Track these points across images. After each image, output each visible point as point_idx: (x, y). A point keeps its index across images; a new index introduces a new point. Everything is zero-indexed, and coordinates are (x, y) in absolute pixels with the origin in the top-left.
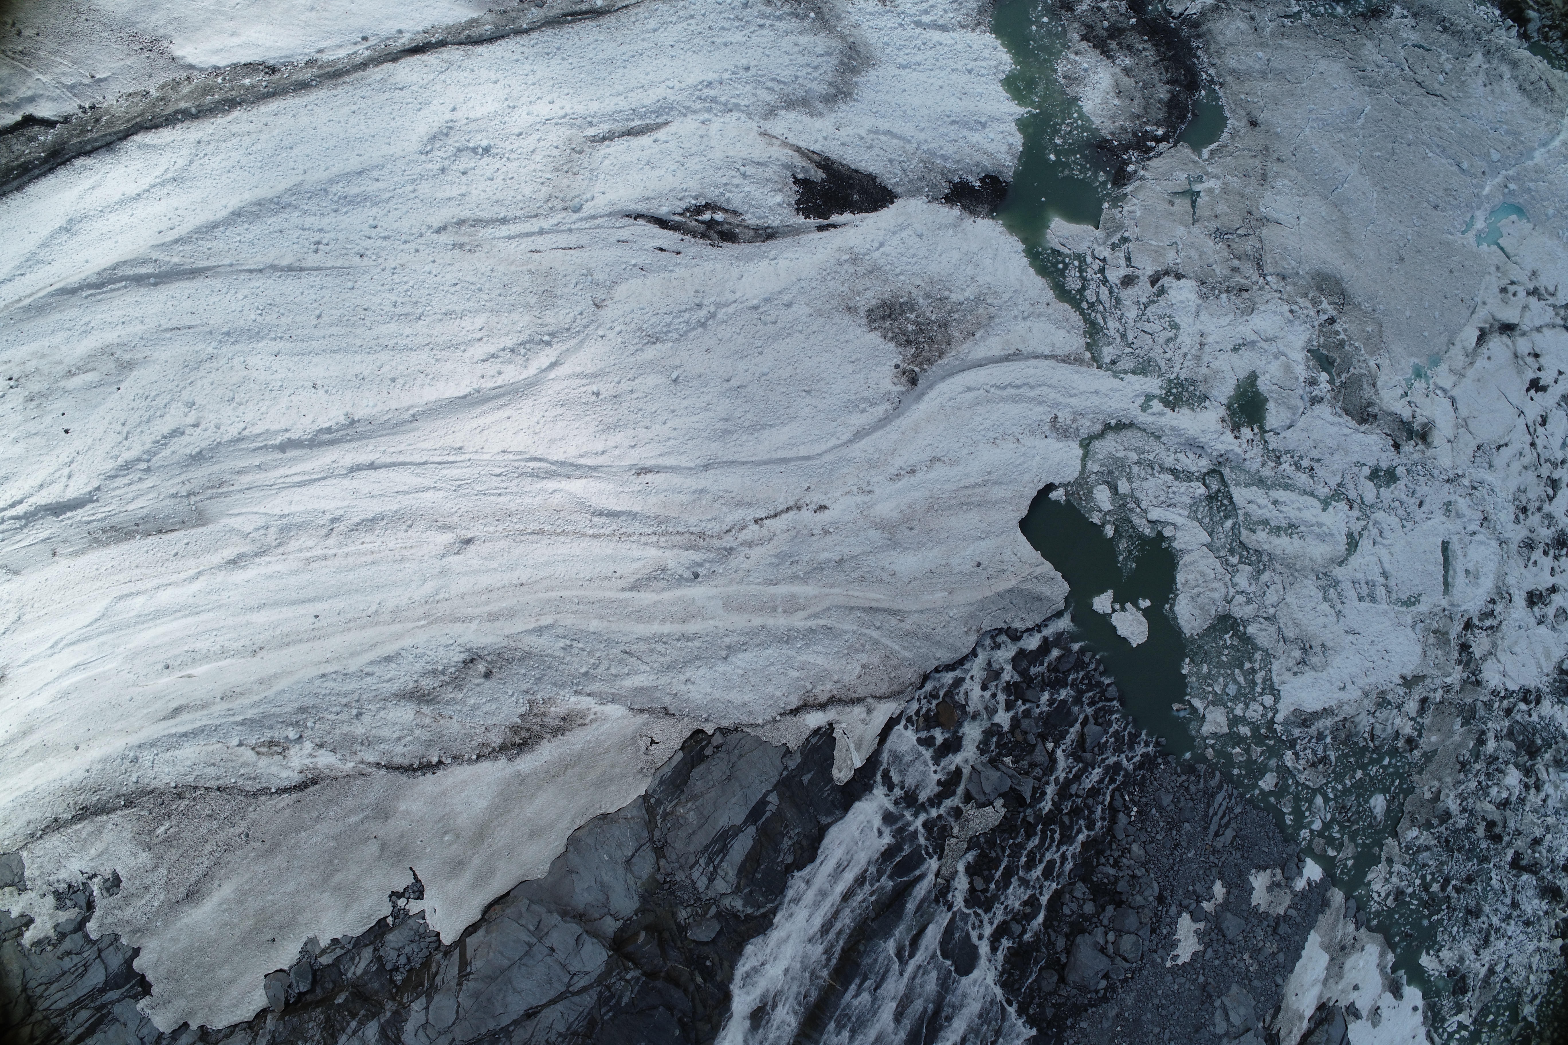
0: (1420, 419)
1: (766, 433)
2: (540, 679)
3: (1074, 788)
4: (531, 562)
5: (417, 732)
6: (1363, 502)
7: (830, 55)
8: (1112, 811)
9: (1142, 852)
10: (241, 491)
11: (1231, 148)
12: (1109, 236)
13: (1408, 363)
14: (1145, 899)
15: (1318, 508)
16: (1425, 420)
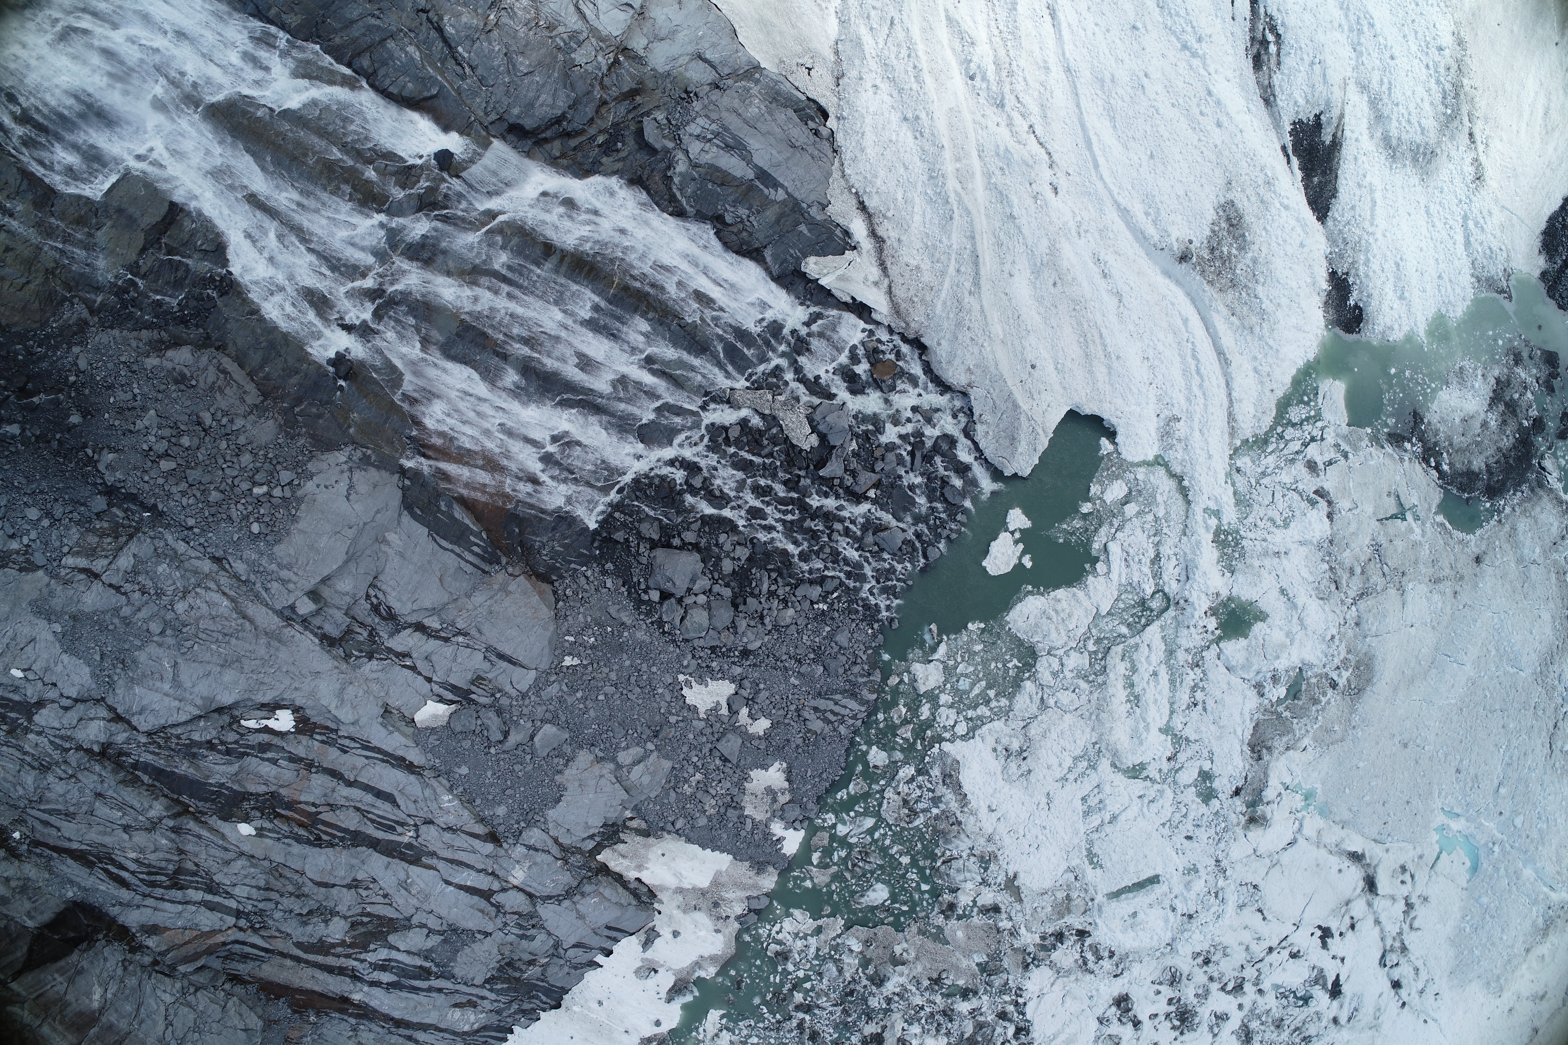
0: (1267, 810)
1: (1107, 123)
3: (838, 526)
6: (1177, 771)
7: (1422, 133)
8: (822, 581)
9: (788, 621)
11: (1451, 542)
12: (1345, 438)
13: (1315, 782)
14: (744, 635)
15: (1162, 722)
16: (1269, 816)
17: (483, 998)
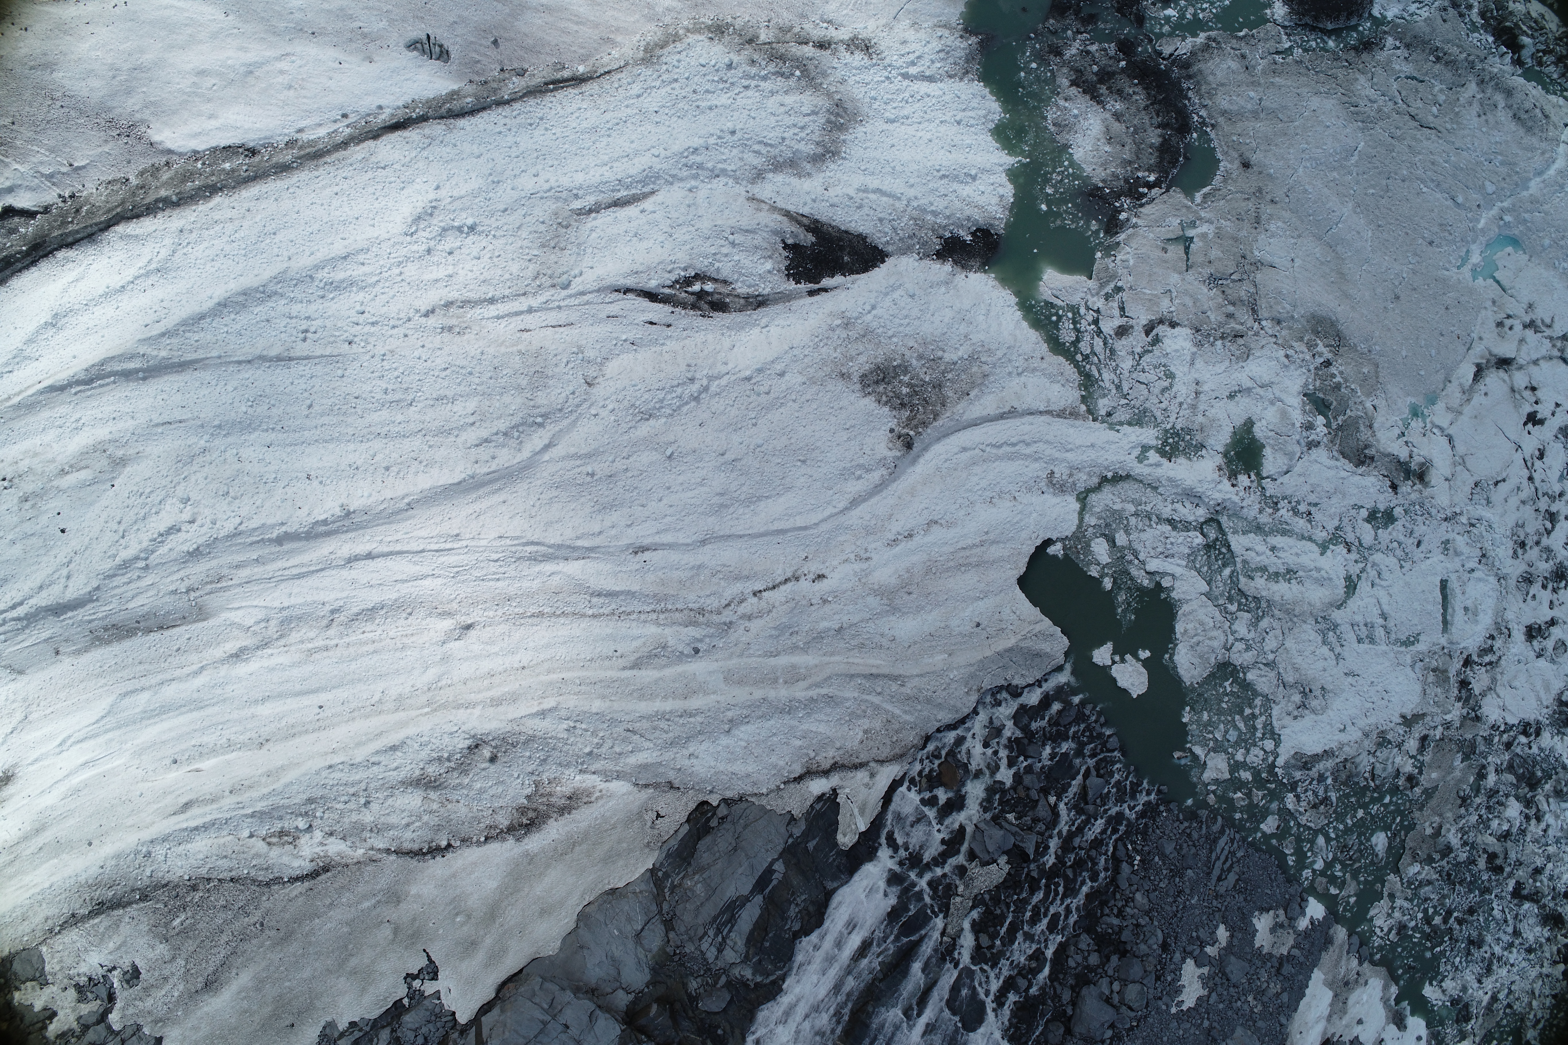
0: (1417, 459)
1: (762, 504)
2: (544, 760)
3: (1077, 841)
4: (532, 644)
5: (426, 818)
6: (1361, 544)
7: (816, 113)
8: (1116, 861)
9: (1145, 901)
10: (240, 585)
11: (1224, 191)
12: (1102, 286)
13: (1404, 403)
14: (1150, 947)
15: (1316, 552)
16: (1422, 459)
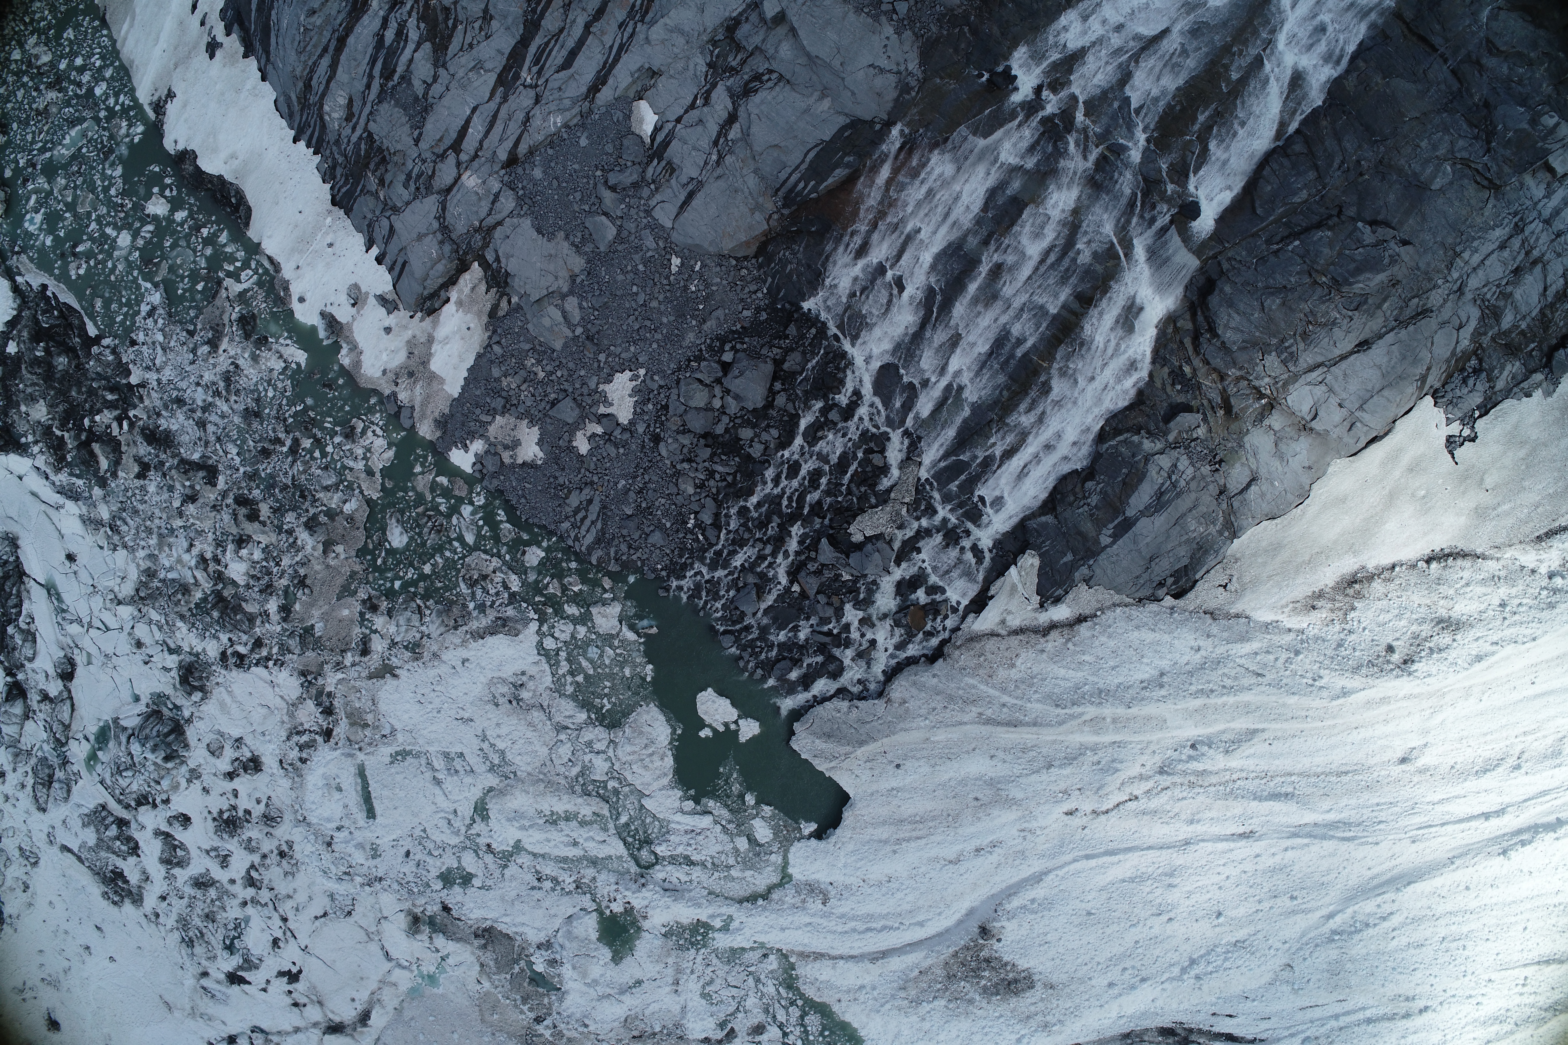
0: (424, 937)
2: (1339, 645)
4: (1348, 748)
5: (1451, 592)
6: (475, 851)
8: (717, 526)
9: (682, 487)
13: (446, 988)
14: (675, 440)
15: (527, 844)
16: (418, 937)
17: (354, 129)
